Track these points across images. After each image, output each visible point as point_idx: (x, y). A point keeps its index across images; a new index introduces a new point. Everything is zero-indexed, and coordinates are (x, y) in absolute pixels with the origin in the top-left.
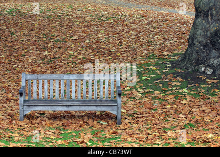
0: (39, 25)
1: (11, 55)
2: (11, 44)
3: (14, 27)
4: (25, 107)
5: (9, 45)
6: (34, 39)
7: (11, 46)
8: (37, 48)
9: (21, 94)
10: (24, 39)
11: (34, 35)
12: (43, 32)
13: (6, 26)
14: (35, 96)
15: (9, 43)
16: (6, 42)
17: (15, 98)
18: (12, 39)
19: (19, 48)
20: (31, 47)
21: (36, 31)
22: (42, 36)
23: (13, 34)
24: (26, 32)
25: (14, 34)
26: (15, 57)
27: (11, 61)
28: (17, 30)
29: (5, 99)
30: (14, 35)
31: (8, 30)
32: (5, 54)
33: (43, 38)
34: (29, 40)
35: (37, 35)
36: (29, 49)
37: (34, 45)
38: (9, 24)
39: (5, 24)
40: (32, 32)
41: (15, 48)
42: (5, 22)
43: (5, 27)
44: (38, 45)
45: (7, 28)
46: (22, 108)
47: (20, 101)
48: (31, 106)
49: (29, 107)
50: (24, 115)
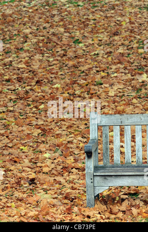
0: (131, 23)
1: (75, 82)
2: (75, 62)
3: (80, 29)
4: (97, 179)
5: (71, 63)
6: (121, 50)
7: (75, 66)
8: (125, 68)
9: (89, 154)
10: (100, 51)
11: (120, 43)
12: (139, 37)
13: (64, 26)
14: (117, 157)
15: (69, 59)
16: (64, 58)
17: (80, 165)
18: (75, 52)
19: (90, 68)
20: (114, 67)
21: (124, 34)
22: (136, 45)
23: (78, 42)
24: (104, 37)
25: (80, 42)
26: (81, 86)
27: (74, 94)
28: (86, 34)
29: (59, 168)
30: (81, 45)
31: (67, 34)
32: (62, 82)
33: (138, 48)
34: (111, 52)
35: (127, 42)
36: (110, 71)
37: (120, 63)
38: (70, 23)
39: (61, 23)
40: (116, 38)
41: (82, 69)
42: (62, 20)
43: (62, 30)
44: (129, 62)
45: (67, 30)
46: (92, 182)
47: (87, 167)
48: (109, 178)
49: (105, 179)
50: (96, 195)
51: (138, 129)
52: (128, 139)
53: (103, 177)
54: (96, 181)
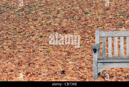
0: (116, 4)
1: (85, 32)
2: (85, 22)
3: (88, 7)
4: (99, 64)
5: (83, 23)
6: (110, 17)
7: (85, 24)
8: (113, 25)
9: (95, 51)
10: (99, 17)
11: (110, 14)
12: (120, 11)
13: (80, 6)
14: (110, 54)
15: (82, 21)
16: (79, 21)
18: (85, 18)
19: (94, 25)
20: (107, 25)
21: (112, 10)
22: (118, 14)
23: (87, 13)
24: (101, 11)
25: (88, 14)
26: (89, 34)
27: (85, 38)
28: (91, 10)
30: (88, 15)
31: (81, 10)
33: (120, 16)
34: (105, 18)
35: (114, 13)
36: (105, 27)
37: (110, 22)
38: (83, 5)
39: (78, 5)
40: (108, 11)
41: (89, 25)
42: (78, 3)
43: (78, 8)
44: (115, 22)
45: (81, 8)
46: (96, 66)
47: (94, 58)
48: (106, 64)
49: (104, 64)
50: (98, 73)
51: (122, 38)
52: (116, 44)
53: (103, 63)
54: (98, 65)
